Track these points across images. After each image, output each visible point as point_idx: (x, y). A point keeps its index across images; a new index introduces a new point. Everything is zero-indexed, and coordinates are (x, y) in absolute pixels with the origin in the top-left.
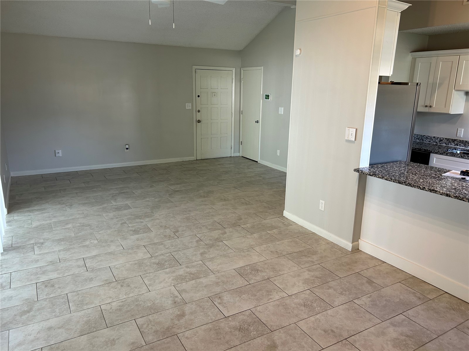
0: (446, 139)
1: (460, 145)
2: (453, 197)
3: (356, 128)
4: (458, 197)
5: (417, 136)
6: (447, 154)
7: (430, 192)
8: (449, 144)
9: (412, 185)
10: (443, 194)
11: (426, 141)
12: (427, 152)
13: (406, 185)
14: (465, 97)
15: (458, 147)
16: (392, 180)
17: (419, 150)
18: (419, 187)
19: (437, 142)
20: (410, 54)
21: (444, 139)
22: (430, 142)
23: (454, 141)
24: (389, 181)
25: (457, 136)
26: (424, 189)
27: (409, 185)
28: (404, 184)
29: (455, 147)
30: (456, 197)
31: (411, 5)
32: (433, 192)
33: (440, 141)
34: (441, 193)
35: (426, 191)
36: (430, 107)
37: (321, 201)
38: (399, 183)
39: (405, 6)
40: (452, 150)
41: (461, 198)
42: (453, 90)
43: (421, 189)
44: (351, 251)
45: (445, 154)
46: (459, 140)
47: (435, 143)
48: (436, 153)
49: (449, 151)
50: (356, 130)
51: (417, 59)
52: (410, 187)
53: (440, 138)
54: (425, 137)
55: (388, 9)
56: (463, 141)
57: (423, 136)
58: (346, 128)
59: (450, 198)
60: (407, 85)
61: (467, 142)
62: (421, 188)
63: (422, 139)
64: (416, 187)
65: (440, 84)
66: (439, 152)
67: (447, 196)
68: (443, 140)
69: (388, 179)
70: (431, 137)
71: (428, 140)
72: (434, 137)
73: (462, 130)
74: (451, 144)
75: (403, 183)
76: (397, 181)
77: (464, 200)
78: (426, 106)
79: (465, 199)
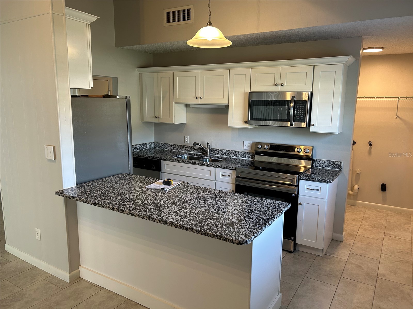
0: (177, 145)
1: (188, 150)
2: (136, 216)
3: (54, 145)
4: (140, 216)
5: (157, 144)
6: (173, 160)
7: (119, 212)
8: (180, 149)
9: (104, 206)
10: (129, 213)
11: (164, 148)
12: (158, 159)
13: (99, 206)
14: (185, 109)
15: (187, 152)
16: (88, 202)
17: (152, 158)
18: (109, 208)
19: (172, 149)
20: (137, 69)
21: (176, 145)
22: (166, 148)
23: (183, 146)
24: (85, 203)
25: (185, 142)
26: (113, 209)
27: (101, 206)
28: (98, 205)
29: (185, 152)
30: (139, 216)
31: (99, 18)
32: (121, 212)
33: (174, 148)
34: (127, 213)
35: (116, 211)
36: (159, 118)
37: (37, 229)
38: (94, 204)
39: (93, 18)
40: (180, 156)
41: (143, 216)
42: (173, 103)
43: (111, 210)
44: (69, 282)
45: (172, 160)
46: (187, 146)
47: (170, 150)
48: (165, 160)
49: (178, 156)
50: (54, 148)
51: (143, 74)
52: (102, 208)
53: (173, 145)
54: (162, 145)
55: (66, 17)
56: (189, 146)
57: (161, 144)
58: (46, 146)
59: (134, 217)
60: (115, 98)
61: (192, 147)
62: (111, 208)
63: (160, 147)
64: (108, 208)
65: (164, 97)
66: (167, 159)
67: (132, 216)
68: (176, 147)
69: (84, 201)
70: (166, 144)
71: (165, 147)
72: (169, 144)
73: (188, 137)
74: (182, 150)
75: (96, 204)
76: (91, 202)
77: (145, 219)
78: (156, 117)
79: (145, 217)
